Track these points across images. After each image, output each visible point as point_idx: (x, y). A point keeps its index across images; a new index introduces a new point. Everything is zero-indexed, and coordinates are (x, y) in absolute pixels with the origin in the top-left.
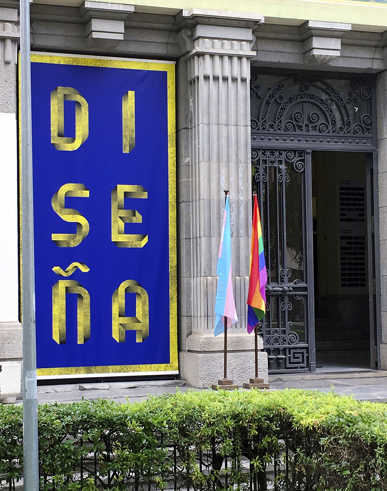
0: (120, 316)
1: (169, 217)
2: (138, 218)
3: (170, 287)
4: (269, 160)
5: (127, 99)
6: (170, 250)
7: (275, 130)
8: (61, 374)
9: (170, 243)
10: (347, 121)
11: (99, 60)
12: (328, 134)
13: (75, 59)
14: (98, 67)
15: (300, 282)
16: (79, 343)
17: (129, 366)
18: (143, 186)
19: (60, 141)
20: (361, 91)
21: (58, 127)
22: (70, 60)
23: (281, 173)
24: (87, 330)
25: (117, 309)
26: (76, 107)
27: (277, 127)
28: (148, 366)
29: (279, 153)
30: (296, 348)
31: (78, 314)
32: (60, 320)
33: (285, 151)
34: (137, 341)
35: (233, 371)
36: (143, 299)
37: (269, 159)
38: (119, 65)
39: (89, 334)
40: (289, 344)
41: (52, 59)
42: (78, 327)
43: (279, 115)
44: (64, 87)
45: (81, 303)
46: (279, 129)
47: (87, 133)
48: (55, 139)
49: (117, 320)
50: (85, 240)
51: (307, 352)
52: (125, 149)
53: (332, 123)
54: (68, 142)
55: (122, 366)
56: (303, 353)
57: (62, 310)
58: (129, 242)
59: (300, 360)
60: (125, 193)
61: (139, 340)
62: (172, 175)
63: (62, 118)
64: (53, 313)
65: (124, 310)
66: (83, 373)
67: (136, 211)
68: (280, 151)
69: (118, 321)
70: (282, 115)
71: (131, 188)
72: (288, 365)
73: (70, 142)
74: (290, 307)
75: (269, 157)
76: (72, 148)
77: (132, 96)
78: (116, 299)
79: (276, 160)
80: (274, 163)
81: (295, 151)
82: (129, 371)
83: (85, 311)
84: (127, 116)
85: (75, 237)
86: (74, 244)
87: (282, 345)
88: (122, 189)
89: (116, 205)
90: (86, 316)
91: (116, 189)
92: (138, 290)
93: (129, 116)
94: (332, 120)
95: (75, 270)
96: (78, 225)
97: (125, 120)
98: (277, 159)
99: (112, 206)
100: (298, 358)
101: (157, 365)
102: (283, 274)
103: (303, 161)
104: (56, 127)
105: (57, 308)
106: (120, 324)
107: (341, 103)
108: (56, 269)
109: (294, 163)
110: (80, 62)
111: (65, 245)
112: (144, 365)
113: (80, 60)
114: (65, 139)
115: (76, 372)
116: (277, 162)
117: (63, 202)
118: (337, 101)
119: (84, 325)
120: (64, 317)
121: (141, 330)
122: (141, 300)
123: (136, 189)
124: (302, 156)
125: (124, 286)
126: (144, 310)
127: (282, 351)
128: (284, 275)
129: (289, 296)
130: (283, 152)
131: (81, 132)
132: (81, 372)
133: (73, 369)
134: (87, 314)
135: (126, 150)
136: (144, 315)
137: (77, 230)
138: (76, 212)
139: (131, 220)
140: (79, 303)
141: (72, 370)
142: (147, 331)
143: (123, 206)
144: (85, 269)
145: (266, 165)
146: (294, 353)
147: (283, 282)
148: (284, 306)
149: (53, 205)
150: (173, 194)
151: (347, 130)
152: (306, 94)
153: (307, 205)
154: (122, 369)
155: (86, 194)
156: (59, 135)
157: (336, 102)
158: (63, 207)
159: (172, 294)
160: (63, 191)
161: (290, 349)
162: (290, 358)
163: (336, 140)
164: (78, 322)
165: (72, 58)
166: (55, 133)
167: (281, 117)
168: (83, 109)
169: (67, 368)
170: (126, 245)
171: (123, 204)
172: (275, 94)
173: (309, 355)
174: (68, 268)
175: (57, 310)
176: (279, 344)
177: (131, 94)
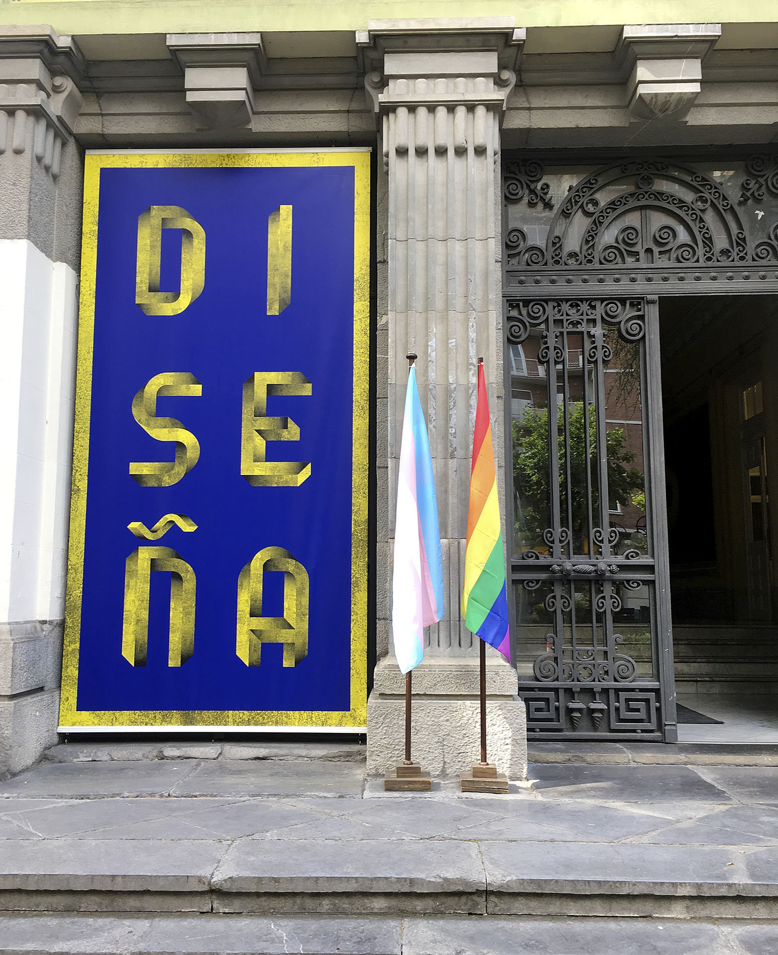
0: (252, 615)
1: (354, 428)
2: (293, 432)
3: (353, 560)
4: (567, 320)
5: (277, 219)
6: (353, 490)
7: (581, 263)
8: (134, 723)
9: (354, 477)
10: (738, 237)
11: (228, 156)
12: (696, 265)
13: (185, 157)
14: (225, 168)
15: (637, 554)
16: (171, 664)
17: (267, 713)
18: (304, 373)
19: (153, 300)
20: (769, 180)
21: (150, 274)
22: (175, 158)
23: (593, 342)
24: (188, 642)
25: (247, 601)
26: (183, 240)
27: (586, 257)
28: (305, 714)
29: (590, 305)
30: (633, 690)
31: (171, 609)
32: (138, 621)
33: (602, 300)
34: (286, 664)
35: (444, 740)
36: (298, 583)
37: (568, 317)
38: (265, 161)
39: (192, 647)
40: (616, 680)
41: (144, 160)
42: (171, 635)
43: (589, 236)
44: (162, 207)
45: (178, 590)
46: (590, 261)
47: (202, 283)
48: (143, 296)
49: (246, 623)
50: (189, 474)
51: (658, 700)
52: (271, 308)
53: (703, 241)
54: (167, 300)
55: (254, 713)
56: (647, 701)
57: (142, 601)
58: (274, 476)
59: (642, 715)
60: (270, 388)
61: (288, 662)
62: (361, 351)
63: (157, 259)
64: (125, 606)
65: (259, 604)
66: (176, 723)
67: (289, 419)
68: (591, 301)
69: (249, 624)
70: (596, 234)
71: (280, 377)
72: (615, 725)
73: (170, 300)
74: (616, 605)
75: (568, 315)
76: (173, 310)
77: (287, 215)
78: (245, 584)
79: (582, 320)
80: (579, 326)
81: (623, 301)
82: (268, 722)
83: (186, 605)
84: (278, 249)
85: (172, 468)
86: (169, 481)
87: (599, 681)
88: (263, 379)
89: (252, 408)
90: (187, 614)
91: (251, 379)
92: (290, 566)
93: (281, 250)
94: (704, 237)
95: (168, 528)
96: (180, 446)
97: (273, 256)
98: (585, 317)
99: (244, 410)
100: (638, 710)
101: (324, 712)
102: (600, 539)
103: (642, 317)
104: (146, 275)
105: (133, 598)
106: (251, 630)
107: (723, 205)
108: (135, 526)
109: (622, 323)
110: (194, 162)
111: (153, 483)
112: (297, 712)
113: (194, 158)
114: (161, 295)
115: (164, 721)
116: (584, 324)
117: (154, 407)
118: (714, 200)
119: (182, 630)
120: (145, 615)
121: (294, 644)
122: (295, 584)
123: (290, 378)
124: (639, 310)
125: (262, 559)
126: (299, 605)
127: (600, 693)
128: (603, 539)
129: (614, 582)
130: (598, 304)
131: (191, 282)
132: (173, 722)
133: (158, 714)
134: (190, 610)
135: (273, 310)
136: (299, 615)
137: (176, 456)
138: (176, 423)
139: (279, 435)
140: (173, 590)
141: (155, 717)
142: (304, 646)
143: (264, 411)
144: (187, 526)
145: (562, 330)
146: (627, 700)
147: (601, 553)
148: (602, 603)
149: (135, 411)
150: (363, 387)
151: (738, 254)
152: (646, 193)
153: (650, 402)
154: (253, 718)
155: (197, 390)
156: (151, 289)
157: (713, 205)
158: (153, 414)
159: (357, 576)
160: (153, 387)
161: (617, 691)
162: (617, 709)
163: (714, 274)
164: (171, 625)
165: (180, 155)
166: (144, 285)
167: (593, 238)
168: (196, 241)
169: (145, 713)
170: (268, 482)
171: (265, 407)
172: (580, 197)
173: (661, 705)
174: (158, 525)
175: (133, 601)
176: (594, 681)
177: (286, 210)
